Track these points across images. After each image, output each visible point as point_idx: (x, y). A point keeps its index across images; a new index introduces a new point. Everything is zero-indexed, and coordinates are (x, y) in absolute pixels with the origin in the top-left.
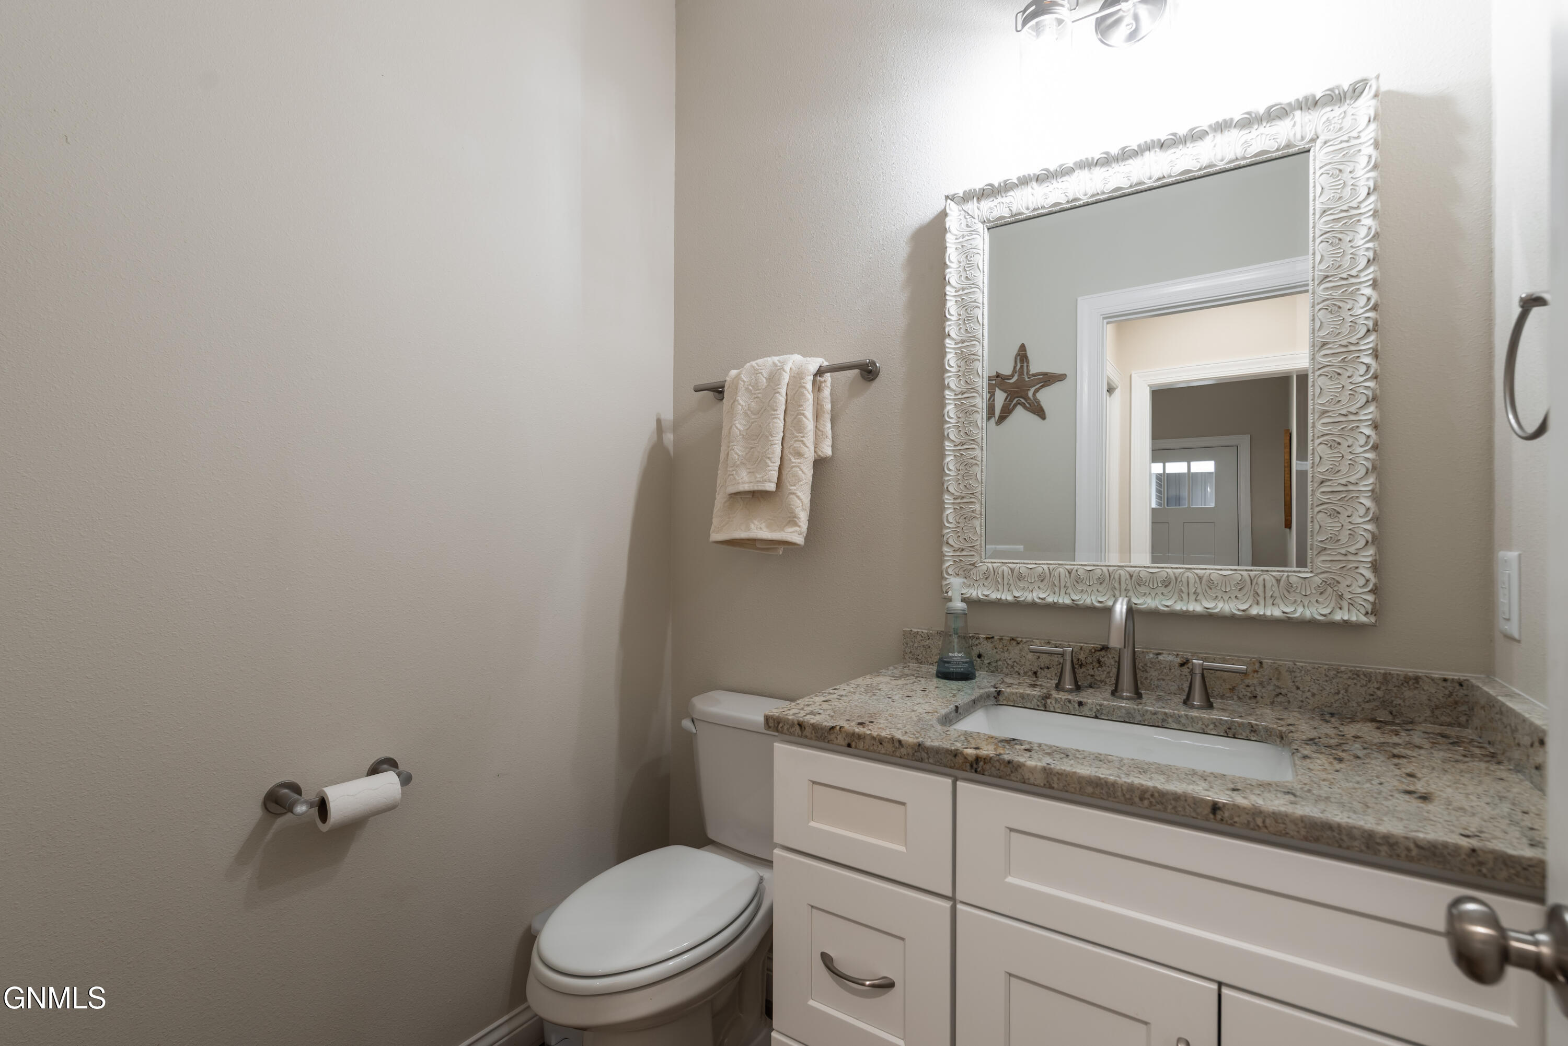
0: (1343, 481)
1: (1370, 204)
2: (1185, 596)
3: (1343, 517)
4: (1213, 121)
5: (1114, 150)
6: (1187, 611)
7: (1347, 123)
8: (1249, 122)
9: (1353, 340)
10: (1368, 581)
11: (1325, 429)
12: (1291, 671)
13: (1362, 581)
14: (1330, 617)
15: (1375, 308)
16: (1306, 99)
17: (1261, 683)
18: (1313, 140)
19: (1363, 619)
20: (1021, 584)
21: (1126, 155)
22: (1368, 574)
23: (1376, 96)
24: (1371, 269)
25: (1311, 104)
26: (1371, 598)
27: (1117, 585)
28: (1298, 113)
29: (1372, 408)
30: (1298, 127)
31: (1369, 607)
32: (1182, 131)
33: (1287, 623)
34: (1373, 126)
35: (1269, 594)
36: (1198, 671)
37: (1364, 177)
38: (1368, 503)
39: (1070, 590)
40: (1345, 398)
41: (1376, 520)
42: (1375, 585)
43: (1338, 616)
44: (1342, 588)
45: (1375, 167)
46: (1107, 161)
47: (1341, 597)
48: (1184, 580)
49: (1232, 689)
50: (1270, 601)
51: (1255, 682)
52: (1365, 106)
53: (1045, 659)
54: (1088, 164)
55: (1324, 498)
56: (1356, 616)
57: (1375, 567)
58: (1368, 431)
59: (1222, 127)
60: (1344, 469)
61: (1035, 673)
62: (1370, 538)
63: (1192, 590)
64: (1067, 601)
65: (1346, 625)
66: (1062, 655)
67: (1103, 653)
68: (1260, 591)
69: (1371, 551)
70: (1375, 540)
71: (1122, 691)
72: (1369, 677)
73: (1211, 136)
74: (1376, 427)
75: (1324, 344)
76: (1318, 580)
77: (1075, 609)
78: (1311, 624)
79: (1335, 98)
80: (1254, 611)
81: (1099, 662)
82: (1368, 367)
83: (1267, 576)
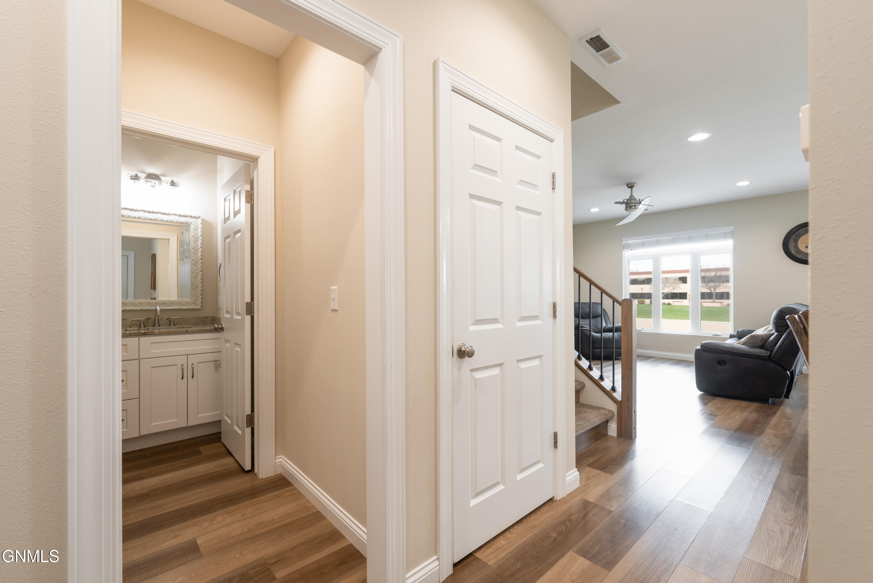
0: (196, 284)
1: (201, 238)
2: (167, 306)
3: (196, 290)
4: (173, 213)
5: (151, 211)
6: (168, 309)
7: (197, 222)
8: (180, 216)
9: (198, 260)
10: (200, 301)
11: (194, 275)
12: (188, 318)
13: (199, 301)
14: (194, 308)
15: (201, 256)
16: (190, 216)
17: (183, 321)
18: (192, 223)
19: (200, 308)
20: (125, 306)
21: (153, 212)
22: (201, 300)
23: (201, 220)
24: (201, 249)
25: (191, 217)
26: (201, 304)
27: (152, 305)
28: (189, 217)
29: (201, 272)
30: (189, 220)
31: (201, 306)
32: (167, 212)
33: (188, 309)
34: (201, 225)
35: (184, 304)
36: (172, 319)
37: (200, 233)
38: (200, 288)
40: (197, 270)
41: (201, 291)
42: (202, 302)
43: (196, 308)
44: (196, 303)
45: (201, 232)
46: (149, 212)
47: (196, 304)
48: (167, 303)
49: (177, 323)
50: (184, 306)
51: (182, 321)
52: (200, 221)
53: (133, 323)
54: (144, 211)
55: (193, 287)
56: (199, 307)
57: (202, 299)
58: (200, 276)
59: (175, 215)
60: (197, 282)
61: (130, 326)
62: (201, 294)
63: (169, 304)
64: (139, 309)
65: (197, 309)
66: (141, 320)
67: (149, 319)
68: (182, 304)
69: (201, 296)
70: (202, 294)
71: (156, 325)
72: (201, 317)
73: (172, 215)
74: (201, 275)
75: (193, 260)
76: (192, 301)
77: (141, 310)
78: (191, 309)
79: (195, 217)
80: (181, 308)
81: (148, 322)
82: (200, 265)
83: (183, 301)
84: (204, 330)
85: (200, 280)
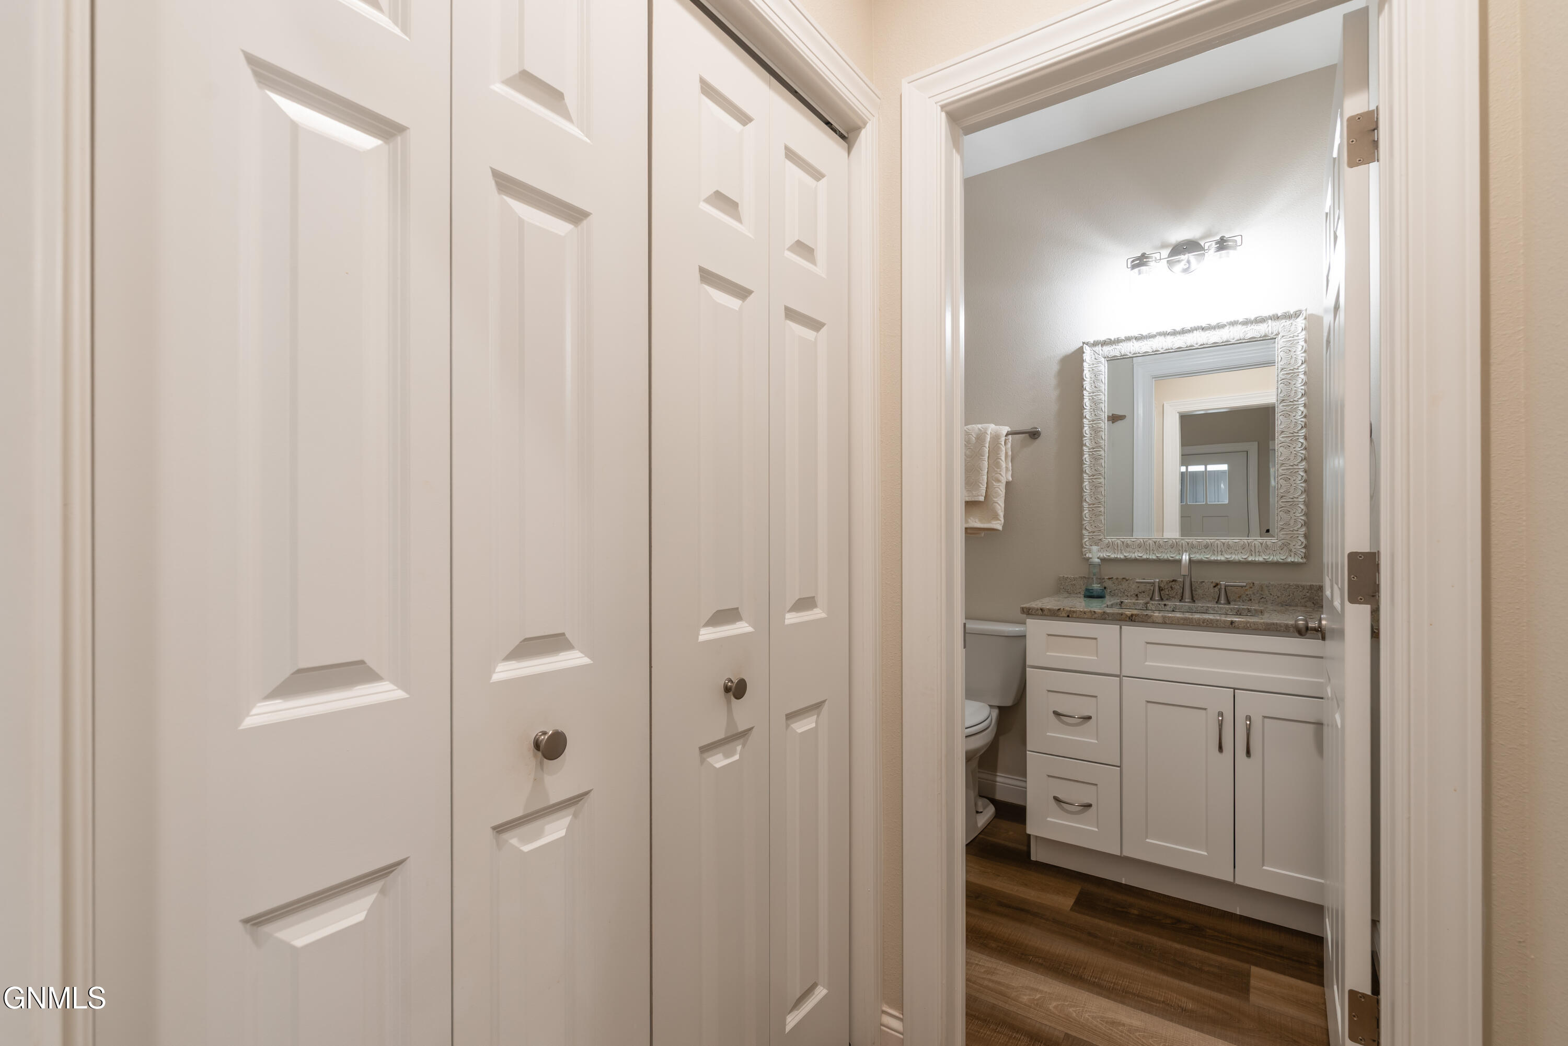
0: (1291, 497)
1: (1303, 368)
2: (1216, 553)
3: (1291, 513)
4: (1229, 321)
5: (1178, 329)
6: (1217, 560)
7: (1293, 328)
8: (1246, 323)
9: (1296, 431)
10: (1302, 543)
11: (1283, 472)
12: (1267, 587)
13: (1300, 543)
14: (1285, 561)
15: (1305, 417)
16: (1274, 316)
17: (1254, 594)
18: (1276, 335)
19: (1301, 560)
20: (1128, 549)
21: (1183, 332)
22: (1303, 540)
23: (1305, 319)
24: (1303, 399)
25: (1276, 318)
26: (1304, 550)
27: (1181, 549)
28: (1270, 321)
29: (1304, 463)
30: (1270, 327)
31: (1303, 555)
32: (1214, 323)
33: (1266, 564)
34: (1304, 332)
35: (1257, 550)
36: (1223, 587)
37: (1301, 356)
38: (1302, 507)
39: (1155, 552)
40: (1292, 458)
41: (1306, 514)
42: (1306, 544)
43: (1289, 560)
44: (1291, 546)
45: (1305, 352)
46: (1174, 333)
47: (1291, 550)
48: (1215, 545)
49: (1240, 597)
50: (1257, 554)
51: (1251, 593)
52: (1300, 322)
53: (1142, 588)
54: (1165, 334)
55: (1283, 505)
56: (1297, 559)
57: (1306, 536)
58: (1302, 474)
59: (1233, 323)
60: (1292, 491)
61: (1137, 595)
62: (1303, 522)
63: (1219, 550)
64: (1154, 557)
65: (1293, 564)
66: (1153, 583)
67: (1173, 583)
68: (1253, 549)
69: (1304, 529)
70: (1306, 524)
71: (1186, 599)
72: (1303, 587)
73: (1228, 327)
74: (1306, 472)
75: (1283, 432)
76: (1280, 543)
77: (1159, 561)
78: (1277, 564)
79: (1287, 316)
80: (1250, 559)
81: (1171, 587)
82: (1302, 443)
83: (1255, 542)
84: (1281, 626)
85: (1303, 485)
